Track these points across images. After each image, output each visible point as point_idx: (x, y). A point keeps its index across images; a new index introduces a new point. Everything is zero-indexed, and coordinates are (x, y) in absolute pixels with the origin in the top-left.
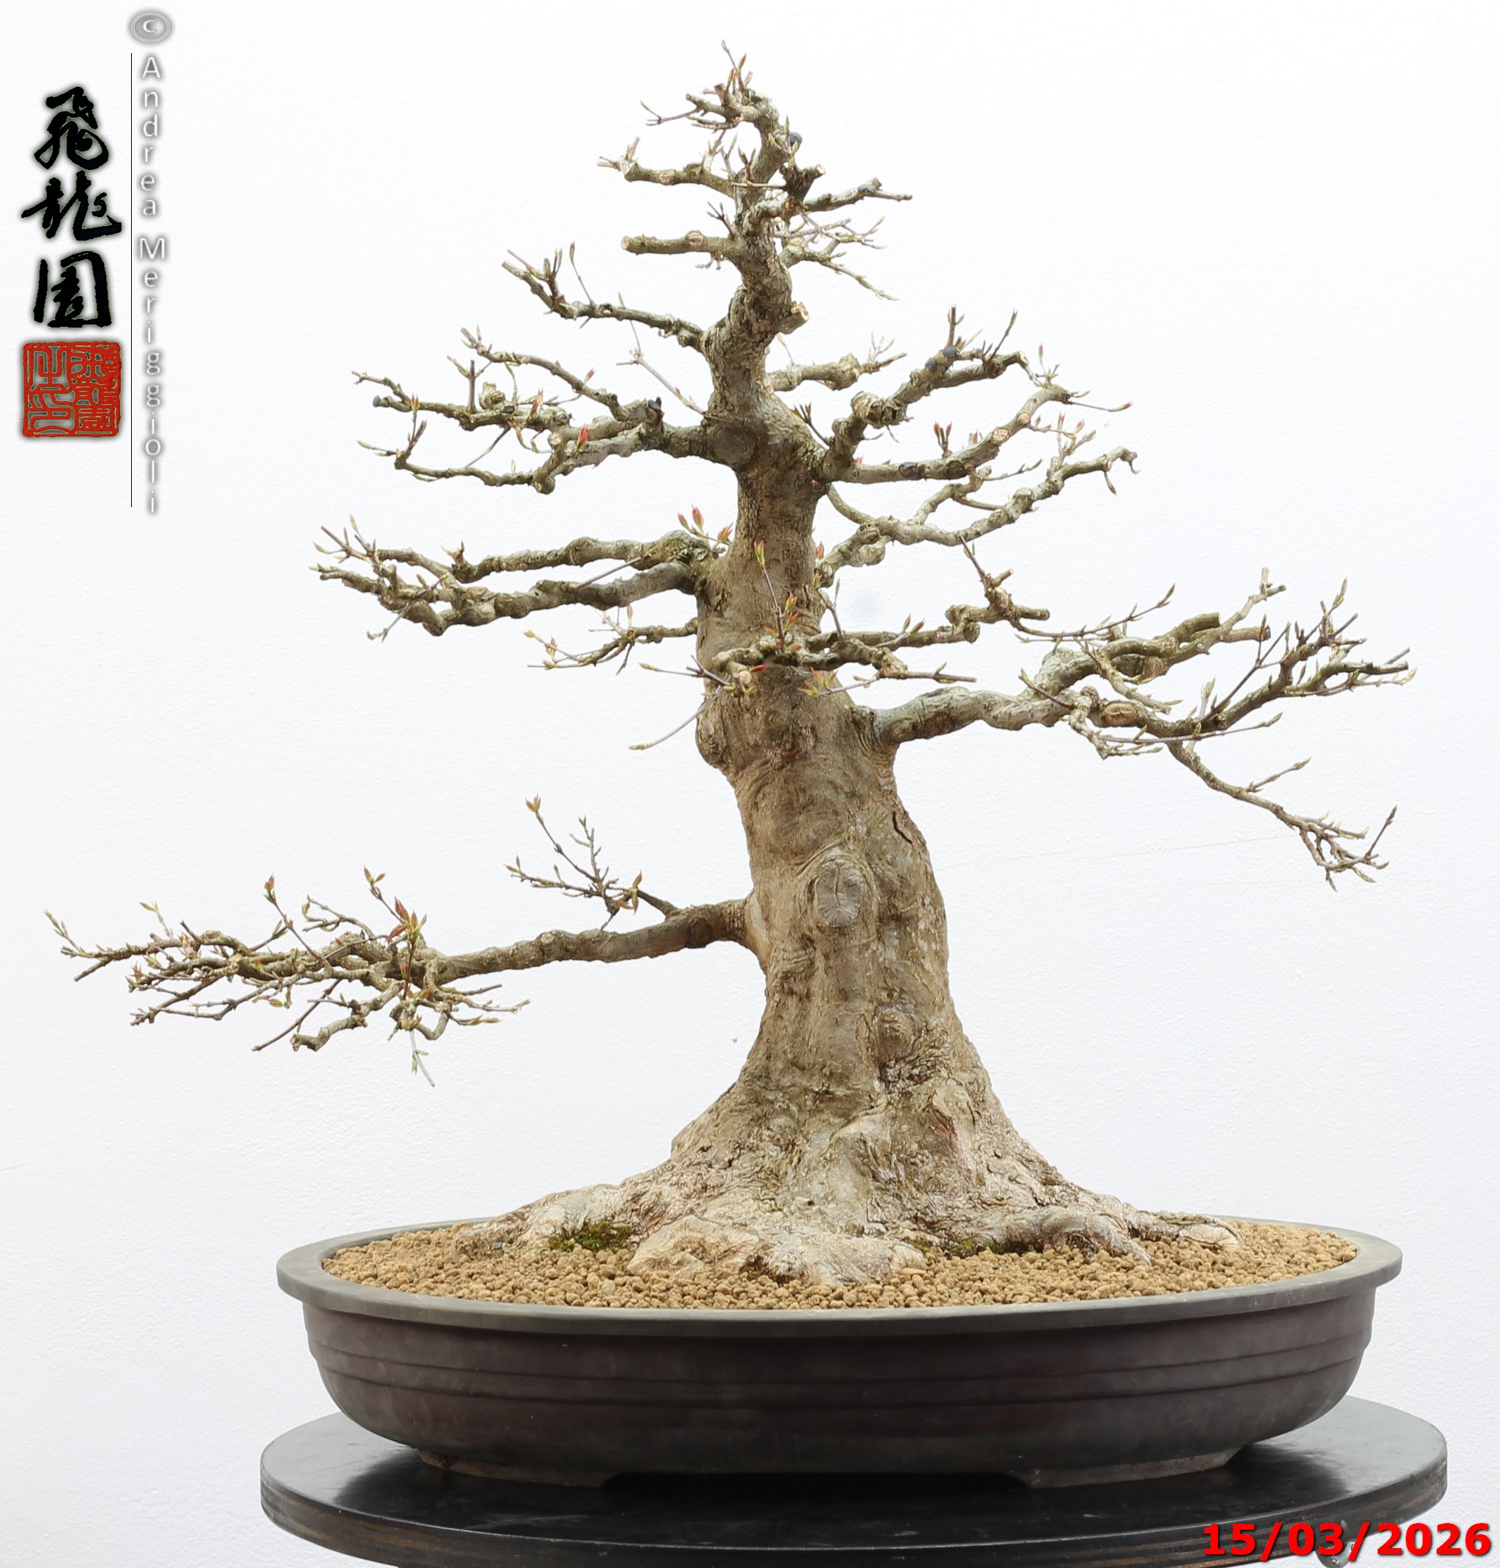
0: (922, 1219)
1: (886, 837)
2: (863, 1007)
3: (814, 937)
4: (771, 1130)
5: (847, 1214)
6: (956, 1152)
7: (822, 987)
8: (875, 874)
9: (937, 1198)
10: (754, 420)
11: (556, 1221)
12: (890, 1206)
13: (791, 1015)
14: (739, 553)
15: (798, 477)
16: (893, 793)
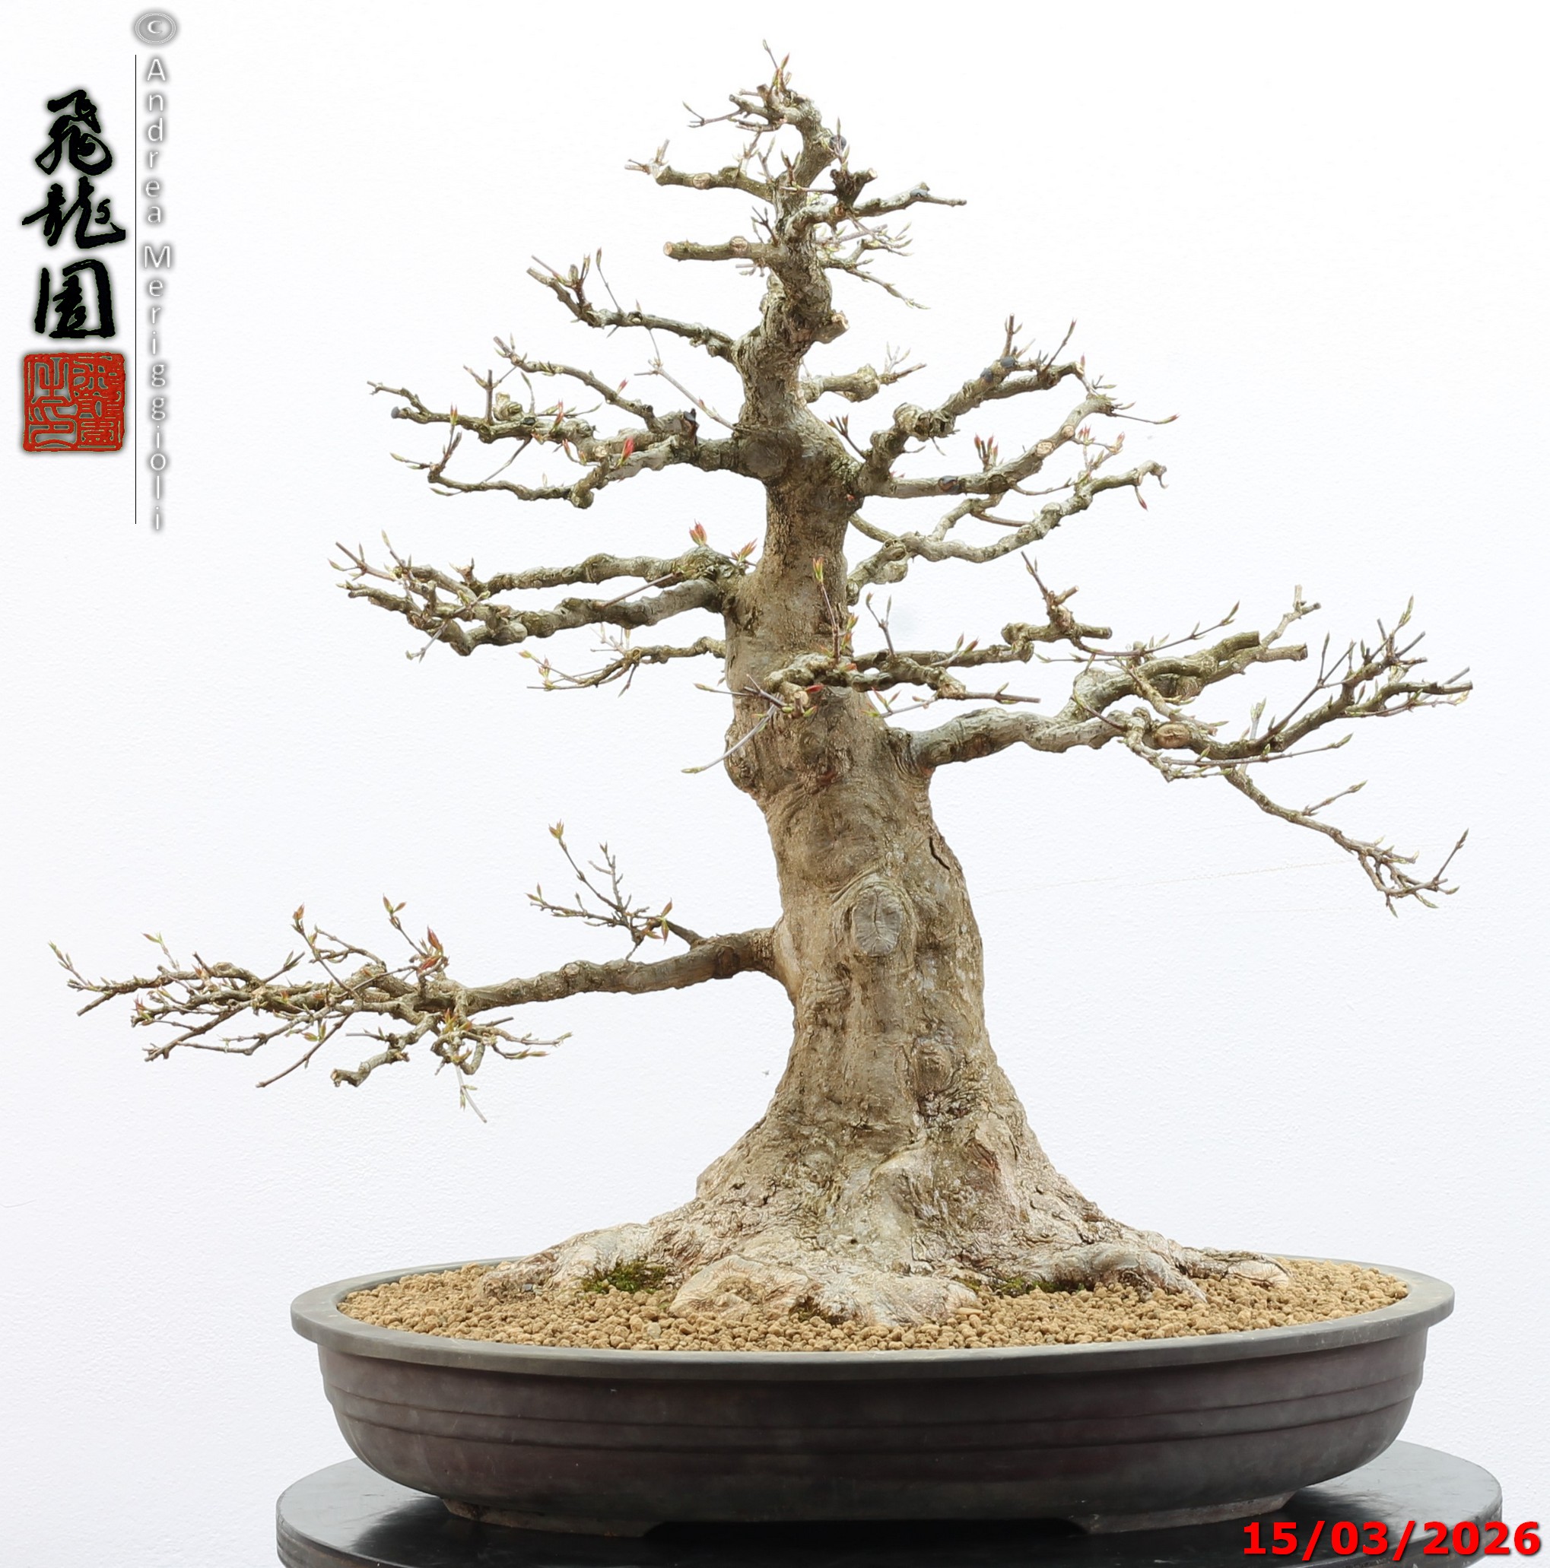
0: (967, 1257)
1: (924, 863)
2: (903, 1038)
3: (850, 967)
4: (807, 1166)
5: (892, 1252)
6: (1000, 1188)
7: (858, 1018)
8: (913, 901)
9: (981, 1236)
10: (788, 432)
11: (588, 1261)
12: (934, 1243)
13: (825, 1048)
14: (770, 570)
15: (832, 492)
16: (929, 817)
